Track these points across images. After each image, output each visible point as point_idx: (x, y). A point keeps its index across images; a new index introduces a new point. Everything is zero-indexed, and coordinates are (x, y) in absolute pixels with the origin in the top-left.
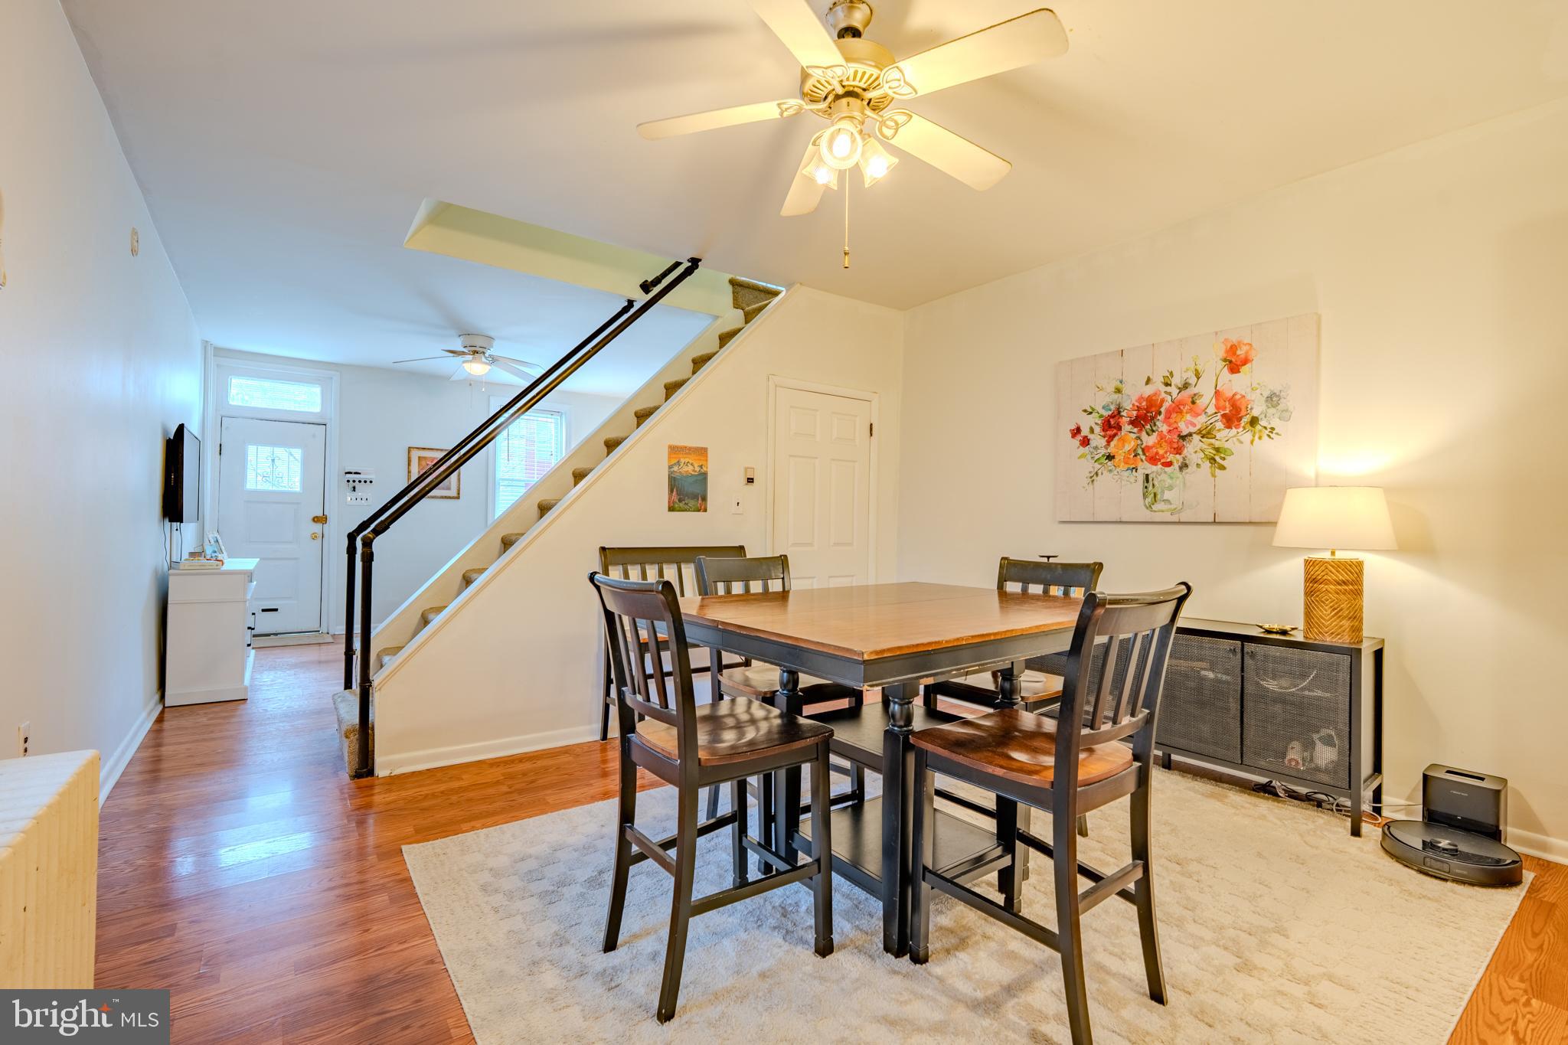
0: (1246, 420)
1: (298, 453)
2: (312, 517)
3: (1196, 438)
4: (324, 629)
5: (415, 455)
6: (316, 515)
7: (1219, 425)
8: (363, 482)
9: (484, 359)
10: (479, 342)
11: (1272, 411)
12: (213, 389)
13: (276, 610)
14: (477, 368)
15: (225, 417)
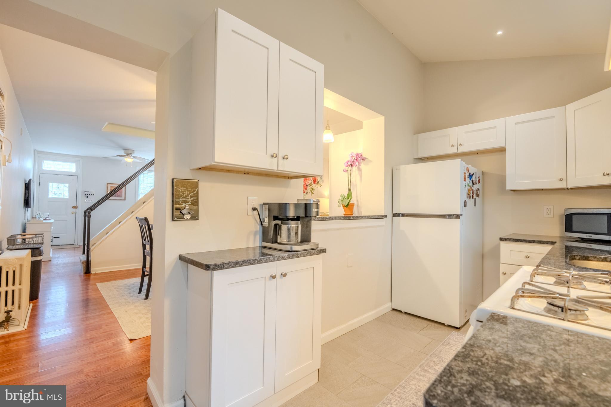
0: (317, 182)
1: (67, 185)
2: (72, 206)
3: (309, 186)
4: (76, 244)
5: (109, 186)
6: (74, 206)
7: (313, 183)
8: (90, 195)
9: (131, 157)
10: (130, 152)
11: (321, 180)
12: (37, 164)
13: (59, 237)
14: (129, 160)
15: (41, 174)
